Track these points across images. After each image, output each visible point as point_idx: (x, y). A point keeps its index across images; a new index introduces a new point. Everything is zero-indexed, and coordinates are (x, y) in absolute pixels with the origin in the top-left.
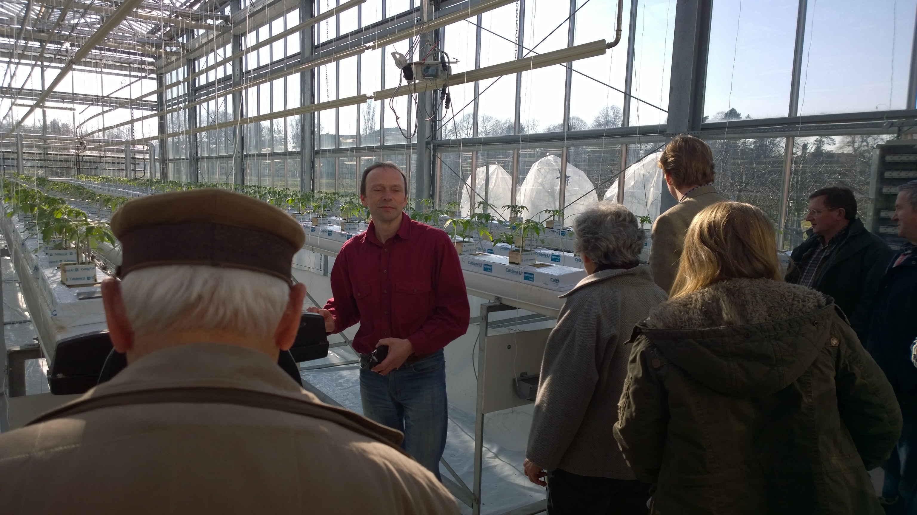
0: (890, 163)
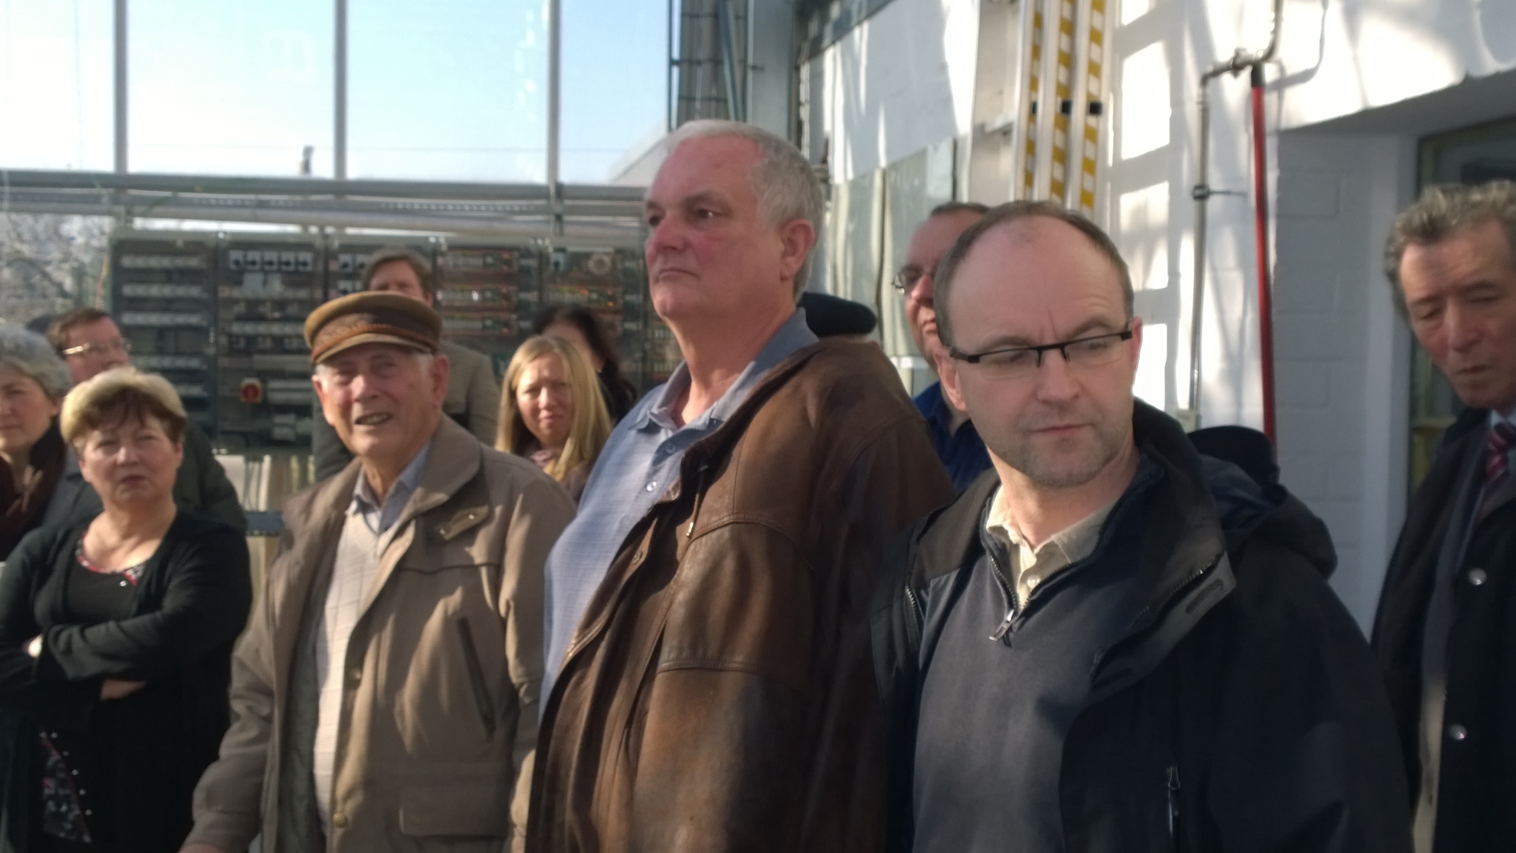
0: (127, 271)
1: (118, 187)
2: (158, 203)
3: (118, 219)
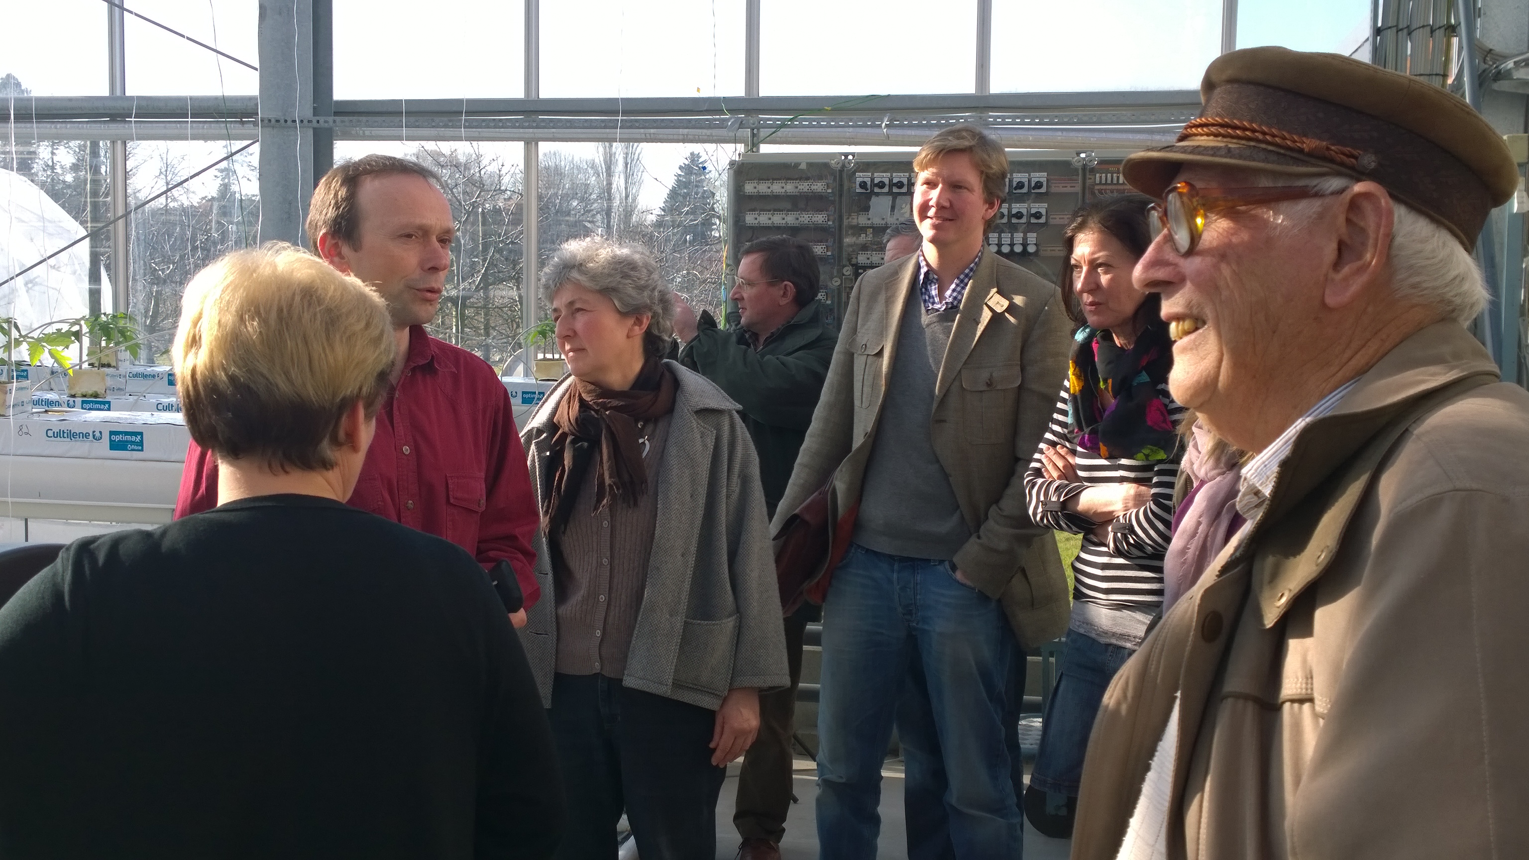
0: (751, 197)
1: (748, 112)
2: (783, 126)
3: (746, 145)
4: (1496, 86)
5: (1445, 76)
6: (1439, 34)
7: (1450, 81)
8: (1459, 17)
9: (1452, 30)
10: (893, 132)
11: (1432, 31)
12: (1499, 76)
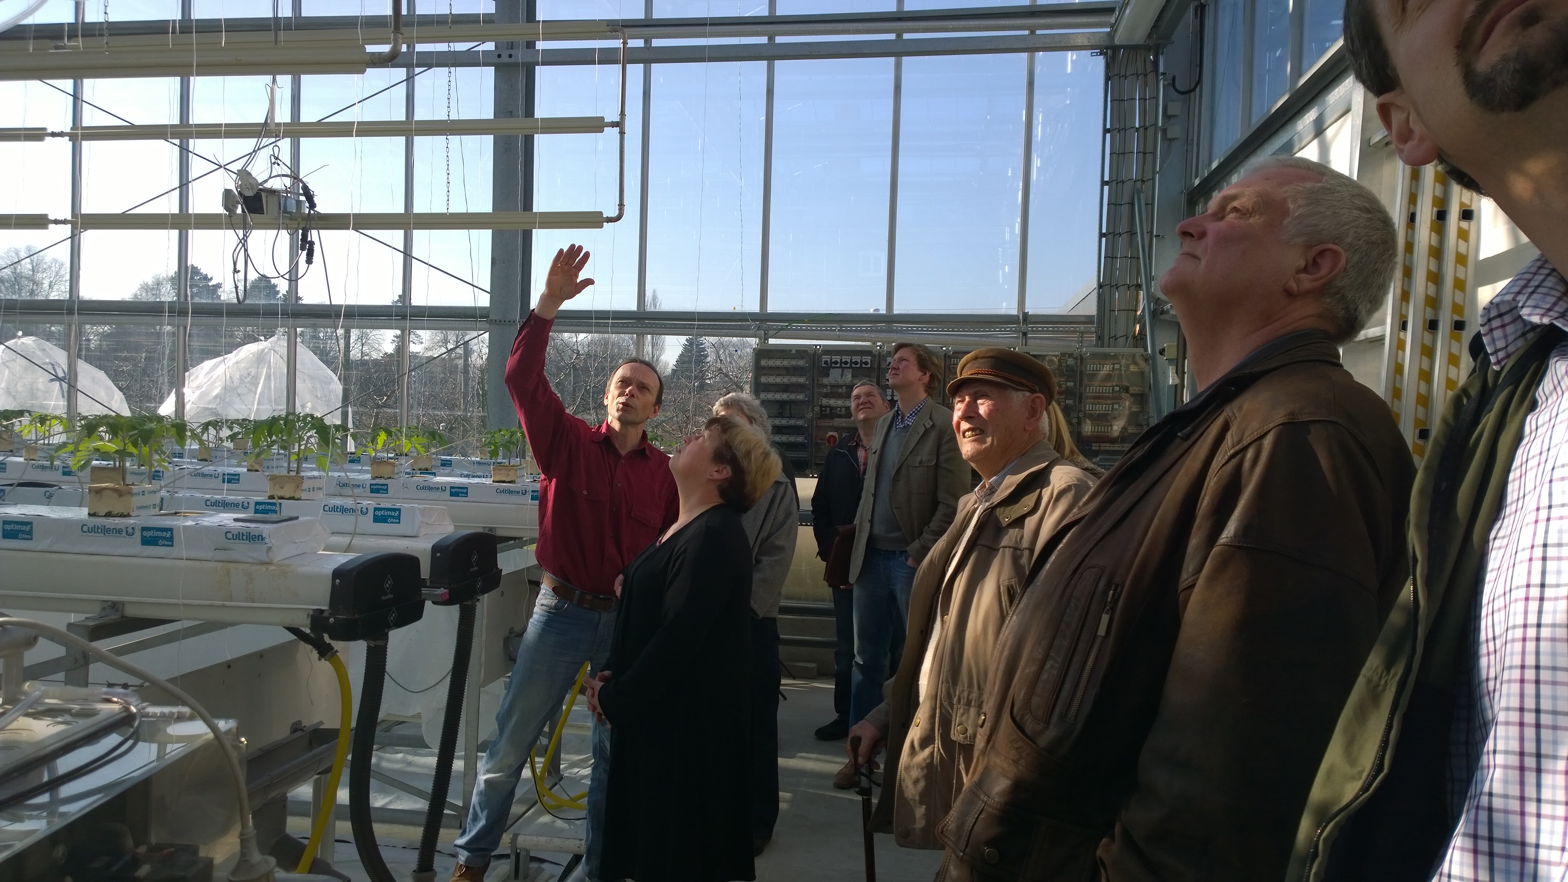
0: (764, 368)
1: (761, 321)
2: (782, 329)
3: (760, 339)
4: (1162, 317)
5: (1136, 311)
6: (1133, 289)
7: (1139, 313)
8: (1142, 280)
9: (1139, 287)
10: (841, 333)
11: (1129, 287)
12: (1163, 312)
